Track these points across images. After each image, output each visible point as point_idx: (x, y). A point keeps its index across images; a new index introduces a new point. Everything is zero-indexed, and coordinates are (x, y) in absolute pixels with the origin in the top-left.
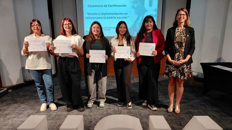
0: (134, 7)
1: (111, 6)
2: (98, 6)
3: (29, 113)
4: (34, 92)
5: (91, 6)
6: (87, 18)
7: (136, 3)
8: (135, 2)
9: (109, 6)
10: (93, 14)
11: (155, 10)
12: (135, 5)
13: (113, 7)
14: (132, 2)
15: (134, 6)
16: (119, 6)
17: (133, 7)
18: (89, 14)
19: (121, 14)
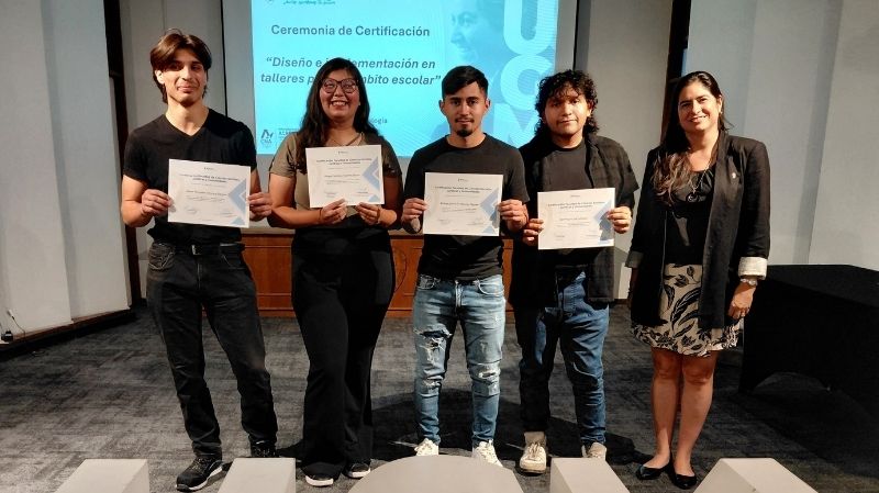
0: (463, 38)
1: (367, 32)
2: (313, 31)
3: (41, 467)
4: (49, 383)
5: (283, 31)
6: (269, 79)
7: (468, 21)
8: (466, 17)
9: (360, 30)
10: (294, 63)
11: (543, 54)
12: (467, 32)
13: (374, 38)
14: (454, 19)
15: (460, 34)
16: (402, 32)
17: (458, 37)
18: (277, 62)
19: (409, 64)
